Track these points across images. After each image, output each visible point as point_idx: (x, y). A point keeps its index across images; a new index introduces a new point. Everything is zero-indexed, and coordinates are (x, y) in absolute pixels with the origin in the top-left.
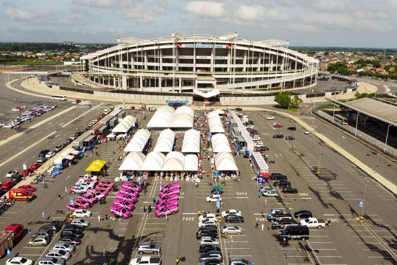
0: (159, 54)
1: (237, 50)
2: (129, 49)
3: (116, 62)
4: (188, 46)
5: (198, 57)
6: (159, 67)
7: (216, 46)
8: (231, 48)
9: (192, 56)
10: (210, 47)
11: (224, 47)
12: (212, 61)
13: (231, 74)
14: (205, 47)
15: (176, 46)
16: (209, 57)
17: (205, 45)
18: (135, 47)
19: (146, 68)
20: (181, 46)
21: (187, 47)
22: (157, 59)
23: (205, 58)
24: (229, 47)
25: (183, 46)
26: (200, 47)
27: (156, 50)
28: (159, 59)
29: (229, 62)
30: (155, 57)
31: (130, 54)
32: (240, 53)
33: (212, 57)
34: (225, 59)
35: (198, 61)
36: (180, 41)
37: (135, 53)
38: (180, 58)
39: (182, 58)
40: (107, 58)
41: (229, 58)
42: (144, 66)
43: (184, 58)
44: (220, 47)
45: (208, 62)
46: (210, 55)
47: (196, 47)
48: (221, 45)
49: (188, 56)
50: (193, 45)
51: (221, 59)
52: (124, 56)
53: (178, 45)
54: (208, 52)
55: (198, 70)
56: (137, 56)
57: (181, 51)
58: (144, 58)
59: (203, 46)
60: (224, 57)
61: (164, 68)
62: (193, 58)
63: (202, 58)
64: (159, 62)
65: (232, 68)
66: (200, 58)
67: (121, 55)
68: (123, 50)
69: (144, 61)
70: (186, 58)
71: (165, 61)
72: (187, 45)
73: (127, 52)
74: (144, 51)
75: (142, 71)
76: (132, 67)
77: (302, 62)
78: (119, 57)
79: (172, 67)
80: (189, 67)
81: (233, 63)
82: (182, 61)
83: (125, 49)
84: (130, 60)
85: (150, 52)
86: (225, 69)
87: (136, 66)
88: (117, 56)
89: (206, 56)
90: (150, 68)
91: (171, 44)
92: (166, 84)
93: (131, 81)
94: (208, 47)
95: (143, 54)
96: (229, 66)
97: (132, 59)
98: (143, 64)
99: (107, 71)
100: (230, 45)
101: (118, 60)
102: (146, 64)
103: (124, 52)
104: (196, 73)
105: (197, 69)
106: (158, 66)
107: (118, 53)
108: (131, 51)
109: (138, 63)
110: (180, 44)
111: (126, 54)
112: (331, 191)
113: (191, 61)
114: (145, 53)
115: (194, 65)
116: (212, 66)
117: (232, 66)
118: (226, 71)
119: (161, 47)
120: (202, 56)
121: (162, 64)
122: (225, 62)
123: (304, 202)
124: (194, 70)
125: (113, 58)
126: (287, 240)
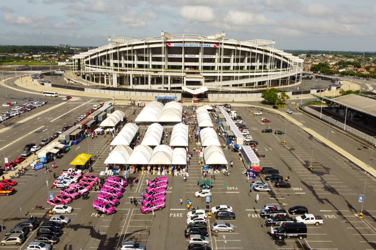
0: (149, 53)
1: (225, 49)
2: (120, 48)
3: (107, 61)
4: (177, 45)
5: (187, 56)
6: (149, 65)
7: (204, 45)
8: (219, 47)
9: (181, 55)
10: (199, 46)
11: (212, 46)
12: (200, 60)
13: (218, 73)
14: (193, 46)
15: (165, 45)
16: (197, 56)
17: (194, 44)
18: (125, 46)
19: (136, 66)
20: (170, 45)
21: (175, 46)
22: (146, 58)
23: (193, 57)
24: (217, 46)
25: (172, 45)
26: (188, 46)
27: (146, 49)
28: (149, 57)
29: (216, 60)
30: (145, 56)
31: (120, 52)
32: (228, 52)
33: (200, 56)
34: (212, 58)
35: (187, 60)
36: (169, 41)
37: (125, 52)
38: (169, 57)
39: (171, 57)
40: (98, 57)
41: (216, 57)
42: (134, 65)
43: (173, 57)
44: (208, 46)
45: (197, 60)
46: (198, 54)
47: (185, 46)
48: (209, 44)
49: (177, 55)
50: (182, 44)
51: (209, 58)
52: (115, 55)
53: (167, 44)
54: (196, 51)
55: (187, 69)
56: (127, 55)
57: (170, 50)
58: (134, 57)
59: (191, 45)
60: (212, 56)
61: (154, 67)
62: (181, 57)
63: (190, 57)
64: (149, 61)
65: (220, 67)
66: (189, 57)
67: (111, 54)
68: (114, 49)
69: (134, 60)
70: (175, 57)
71: (154, 59)
72: (175, 44)
73: (118, 51)
74: (134, 50)
75: (132, 69)
76: (123, 66)
77: (287, 62)
78: (110, 56)
79: (161, 65)
80: (178, 66)
81: (220, 62)
82: (171, 60)
83: (116, 48)
84: (120, 59)
85: (139, 51)
86: (213, 68)
87: (126, 65)
88: (108, 55)
89: (194, 55)
90: (140, 66)
91: (160, 43)
92: (155, 82)
93: (121, 79)
94: (196, 46)
95: (133, 53)
96: (216, 64)
97: (122, 58)
98: (133, 62)
99: (98, 70)
100: (217, 44)
101: (108, 59)
102: (136, 62)
103: (115, 51)
104: (185, 71)
105: (185, 67)
106: (147, 65)
107: (109, 52)
108: (121, 50)
109: (128, 62)
110: (169, 43)
111: (117, 52)
112: (325, 185)
113: (180, 60)
114: (135, 52)
115: (183, 64)
116: (200, 64)
117: (219, 64)
118: (214, 69)
119: (151, 46)
120: (191, 55)
121: (151, 63)
122: (213, 60)
123: (298, 196)
124: (183, 68)
125: (104, 57)
126: (283, 239)
